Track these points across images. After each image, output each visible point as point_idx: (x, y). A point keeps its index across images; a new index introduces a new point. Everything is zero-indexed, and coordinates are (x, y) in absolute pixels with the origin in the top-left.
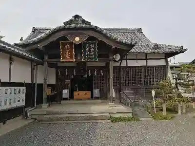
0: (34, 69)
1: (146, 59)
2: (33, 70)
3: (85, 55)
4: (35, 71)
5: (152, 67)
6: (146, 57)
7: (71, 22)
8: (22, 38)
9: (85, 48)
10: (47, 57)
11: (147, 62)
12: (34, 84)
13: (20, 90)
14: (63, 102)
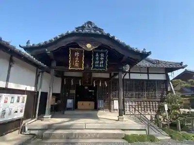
0: (39, 75)
1: (148, 73)
2: (37, 76)
3: (94, 64)
4: (40, 78)
5: (154, 81)
6: (148, 71)
7: (83, 27)
8: (29, 41)
9: (95, 57)
10: (54, 64)
11: (148, 75)
12: (38, 92)
13: (19, 98)
14: (66, 112)
